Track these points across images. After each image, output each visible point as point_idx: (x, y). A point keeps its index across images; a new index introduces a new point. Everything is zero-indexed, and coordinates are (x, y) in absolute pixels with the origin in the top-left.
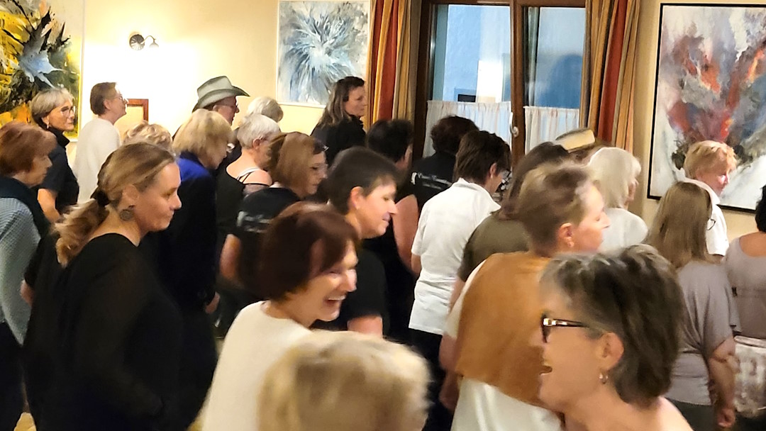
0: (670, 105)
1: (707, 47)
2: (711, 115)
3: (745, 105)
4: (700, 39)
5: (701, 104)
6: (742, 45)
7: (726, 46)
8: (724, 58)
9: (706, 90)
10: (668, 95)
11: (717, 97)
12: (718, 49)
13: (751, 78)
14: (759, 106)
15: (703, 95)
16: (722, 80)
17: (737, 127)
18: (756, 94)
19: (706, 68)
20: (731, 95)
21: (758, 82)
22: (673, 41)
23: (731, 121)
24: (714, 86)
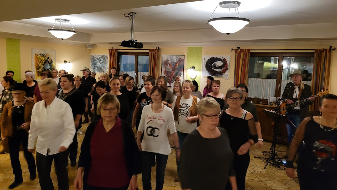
0: (164, 71)
1: (170, 62)
2: (171, 72)
3: (176, 71)
4: (169, 60)
5: (169, 71)
6: (175, 61)
7: (173, 62)
8: (173, 63)
9: (170, 69)
10: (164, 69)
13: (177, 66)
14: (178, 71)
16: (172, 67)
17: (175, 74)
18: (178, 69)
19: (170, 65)
20: (174, 69)
22: (164, 61)
23: (174, 73)
24: (171, 68)
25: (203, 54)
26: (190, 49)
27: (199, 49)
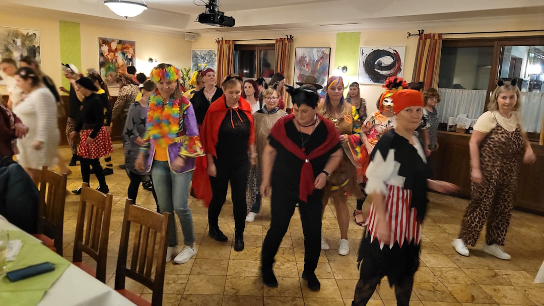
0: (298, 75)
1: (307, 59)
4: (306, 57)
6: (316, 58)
7: (312, 59)
8: (312, 62)
9: (307, 70)
10: (297, 72)
11: (310, 72)
12: (310, 60)
13: (318, 67)
14: (320, 75)
15: (306, 72)
16: (311, 68)
18: (320, 71)
19: (307, 65)
20: (313, 72)
21: (320, 68)
22: (298, 57)
24: (309, 69)
25: (361, 45)
26: (341, 37)
27: (355, 36)
